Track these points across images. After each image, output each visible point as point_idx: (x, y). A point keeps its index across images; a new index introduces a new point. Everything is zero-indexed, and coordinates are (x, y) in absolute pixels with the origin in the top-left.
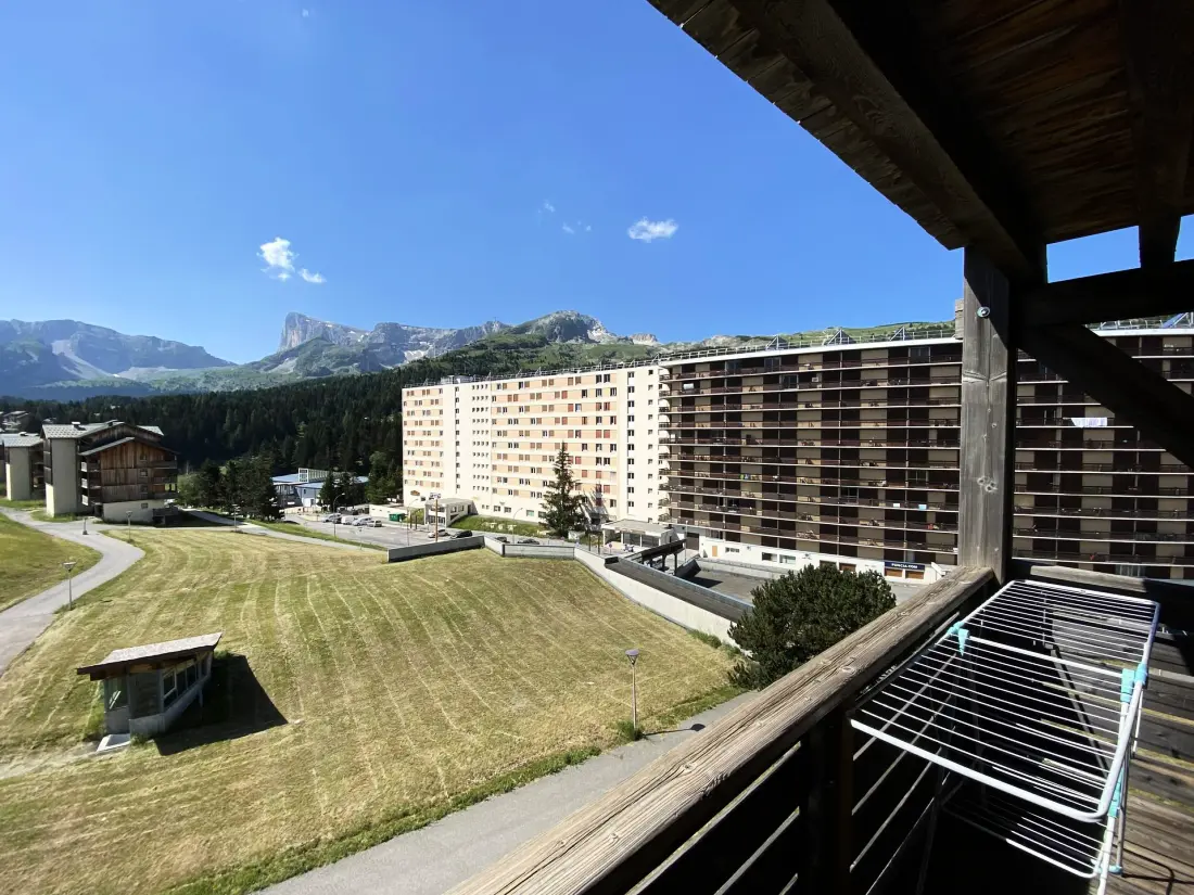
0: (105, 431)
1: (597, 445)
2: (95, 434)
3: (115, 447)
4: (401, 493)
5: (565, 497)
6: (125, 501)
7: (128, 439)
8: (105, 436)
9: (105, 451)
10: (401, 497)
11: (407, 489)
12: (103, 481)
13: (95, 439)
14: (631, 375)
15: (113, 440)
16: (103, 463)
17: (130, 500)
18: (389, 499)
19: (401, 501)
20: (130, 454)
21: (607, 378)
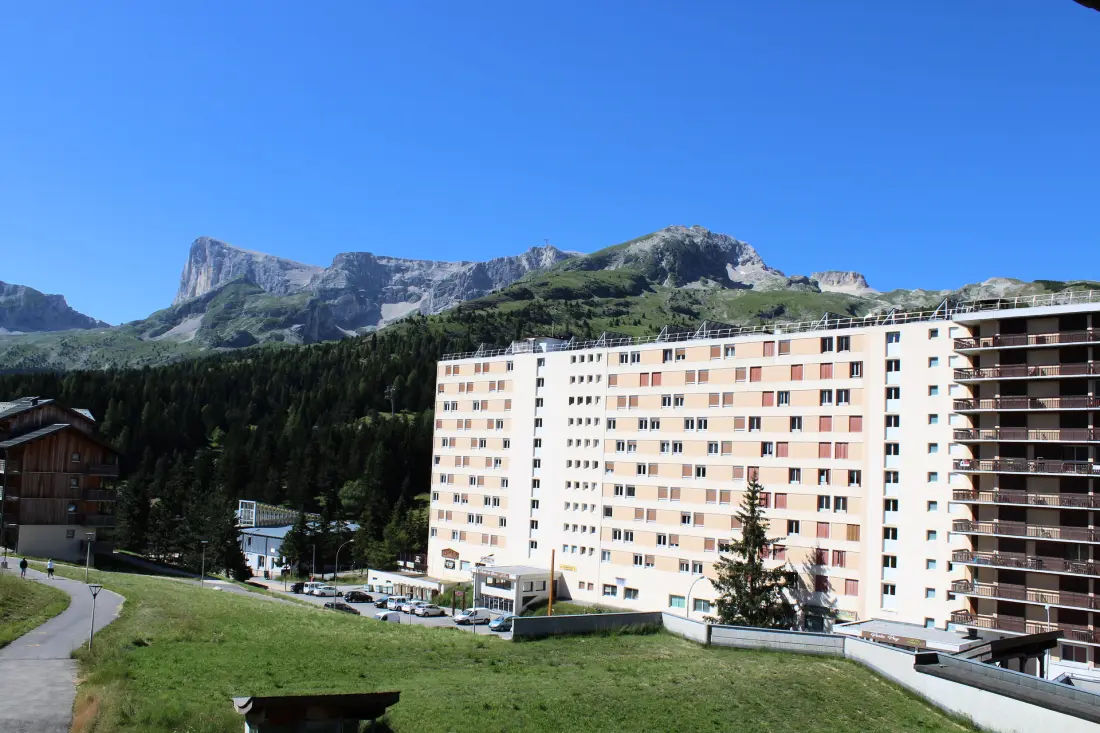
0: (27, 411)
1: (821, 472)
2: (14, 416)
3: (42, 438)
4: (424, 550)
5: (756, 571)
6: (47, 523)
7: (58, 426)
8: (27, 420)
9: (29, 442)
10: (424, 561)
11: (435, 545)
12: (23, 491)
13: (14, 425)
14: (891, 337)
15: (36, 427)
16: (27, 459)
17: (53, 523)
18: (401, 563)
19: (422, 567)
20: (62, 448)
21: (844, 344)
